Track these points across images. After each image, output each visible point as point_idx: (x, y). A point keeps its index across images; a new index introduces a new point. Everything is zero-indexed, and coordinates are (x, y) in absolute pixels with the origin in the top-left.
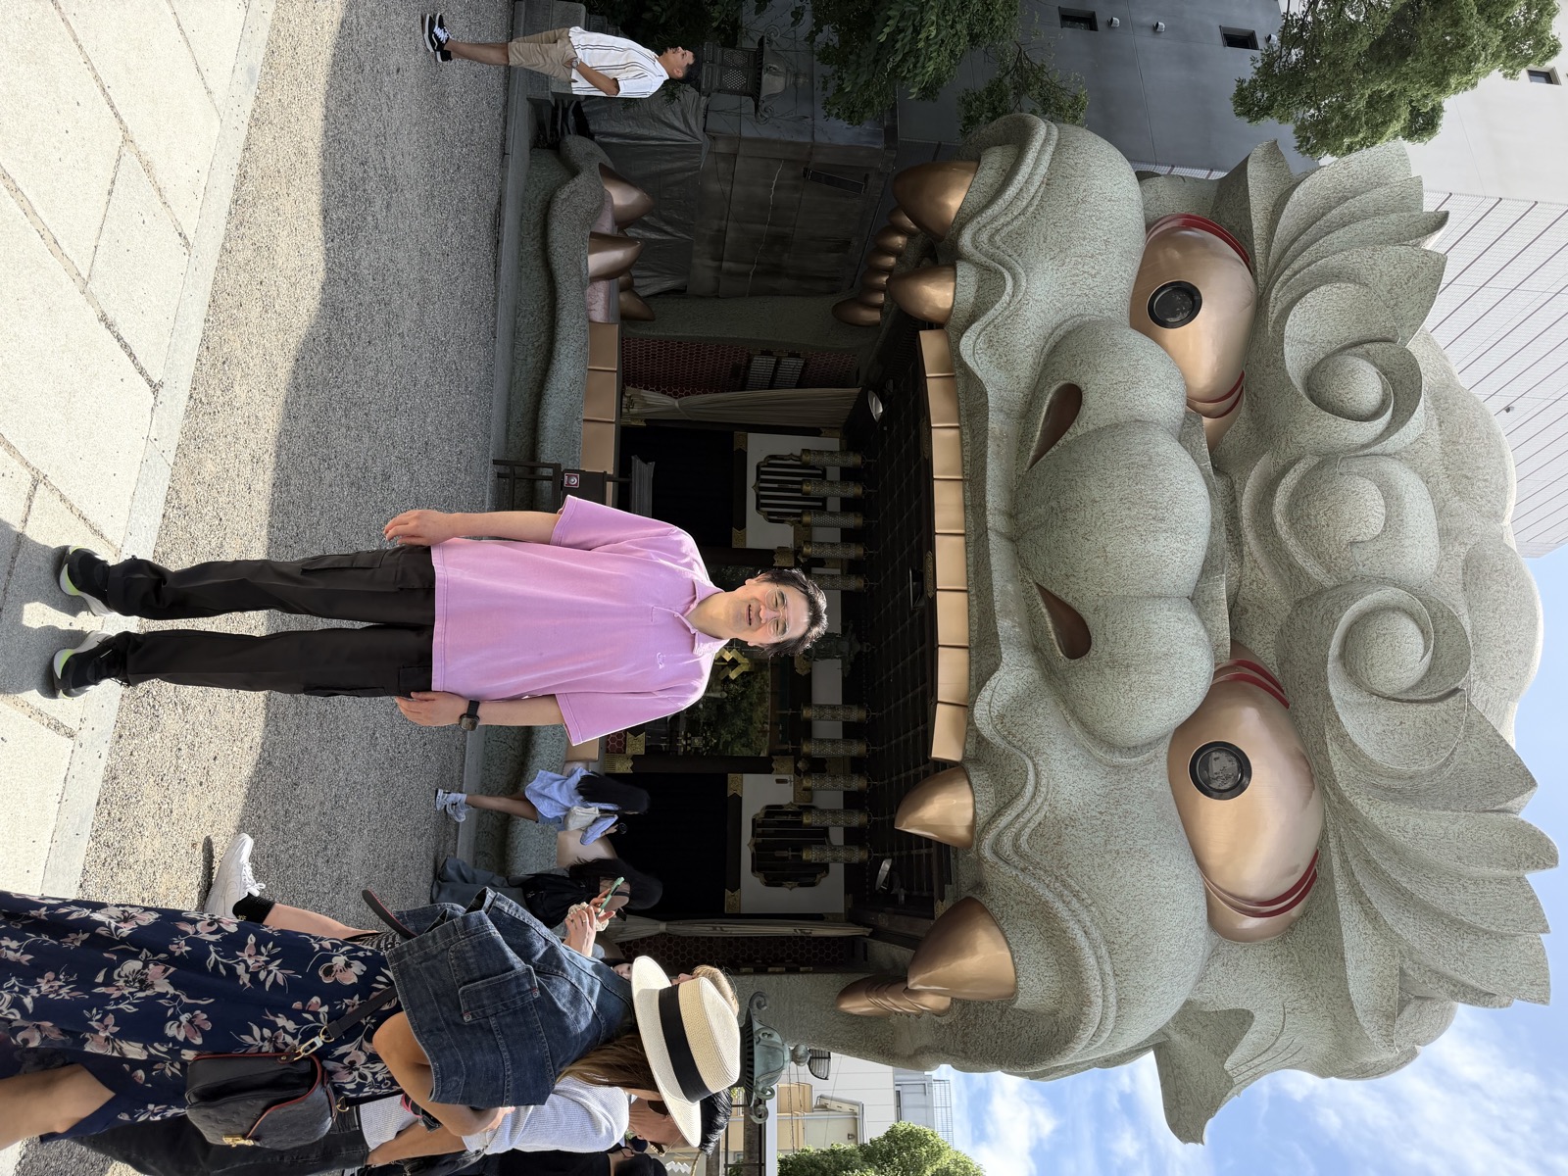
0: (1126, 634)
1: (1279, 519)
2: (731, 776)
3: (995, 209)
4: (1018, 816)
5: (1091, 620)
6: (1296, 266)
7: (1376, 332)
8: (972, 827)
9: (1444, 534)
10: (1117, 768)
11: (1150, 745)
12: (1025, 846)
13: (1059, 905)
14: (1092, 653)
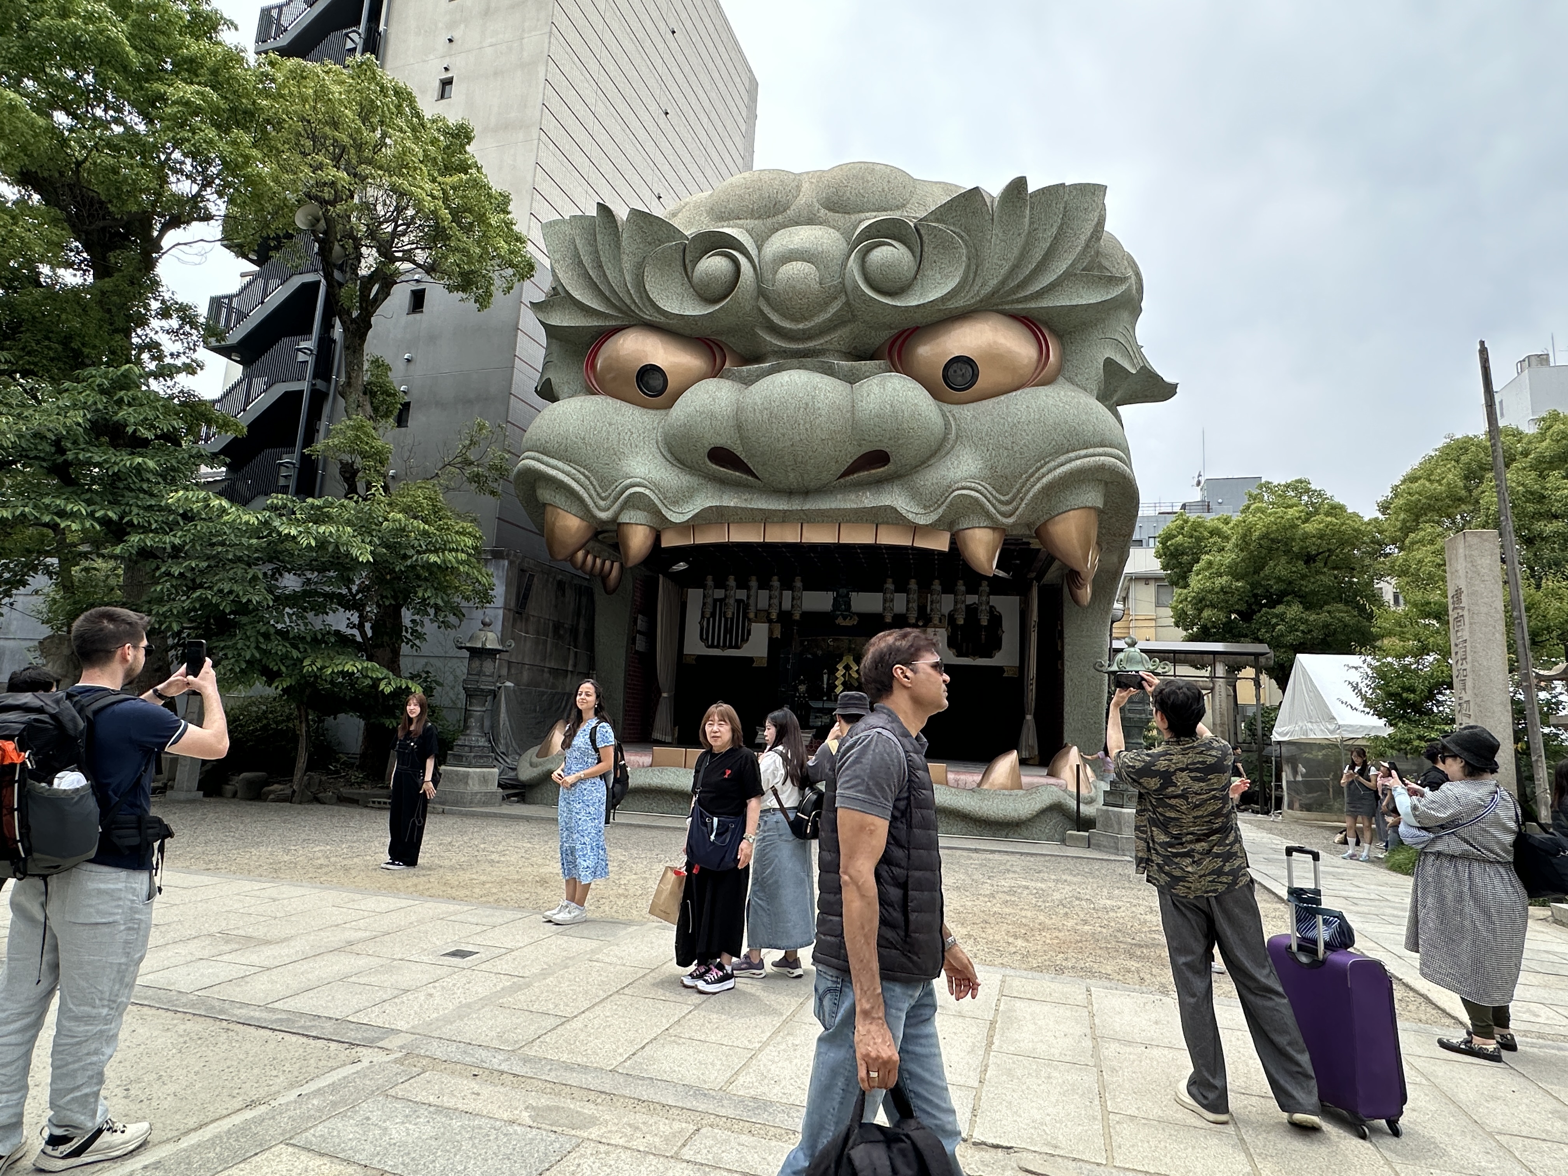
0: (877, 429)
1: (801, 326)
3: (585, 496)
4: (989, 501)
5: (865, 449)
6: (628, 302)
7: (678, 256)
8: (993, 529)
9: (811, 221)
10: (958, 437)
11: (944, 415)
12: (1007, 498)
13: (1045, 480)
14: (887, 450)
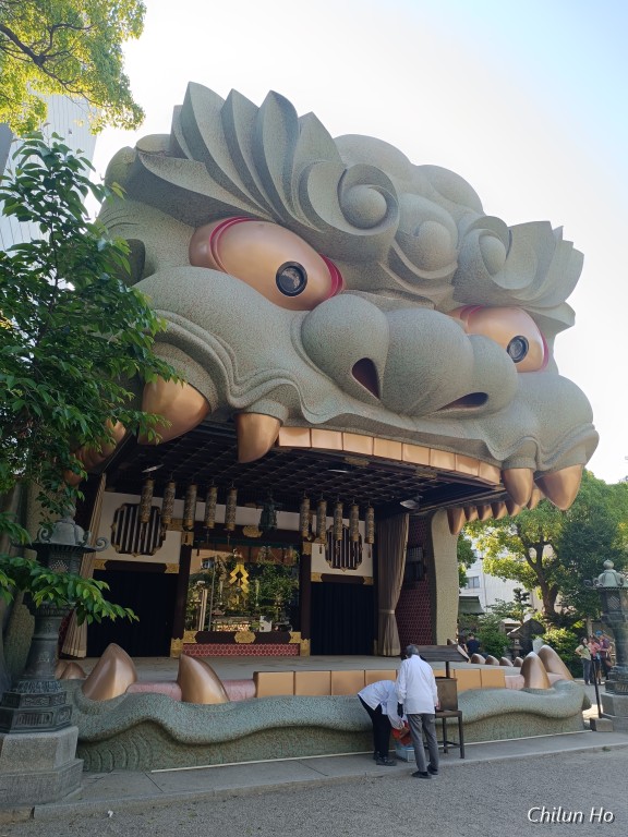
1: (423, 275)
2: (312, 580)
3: (226, 375)
5: (476, 390)
9: (428, 196)
14: (490, 394)
